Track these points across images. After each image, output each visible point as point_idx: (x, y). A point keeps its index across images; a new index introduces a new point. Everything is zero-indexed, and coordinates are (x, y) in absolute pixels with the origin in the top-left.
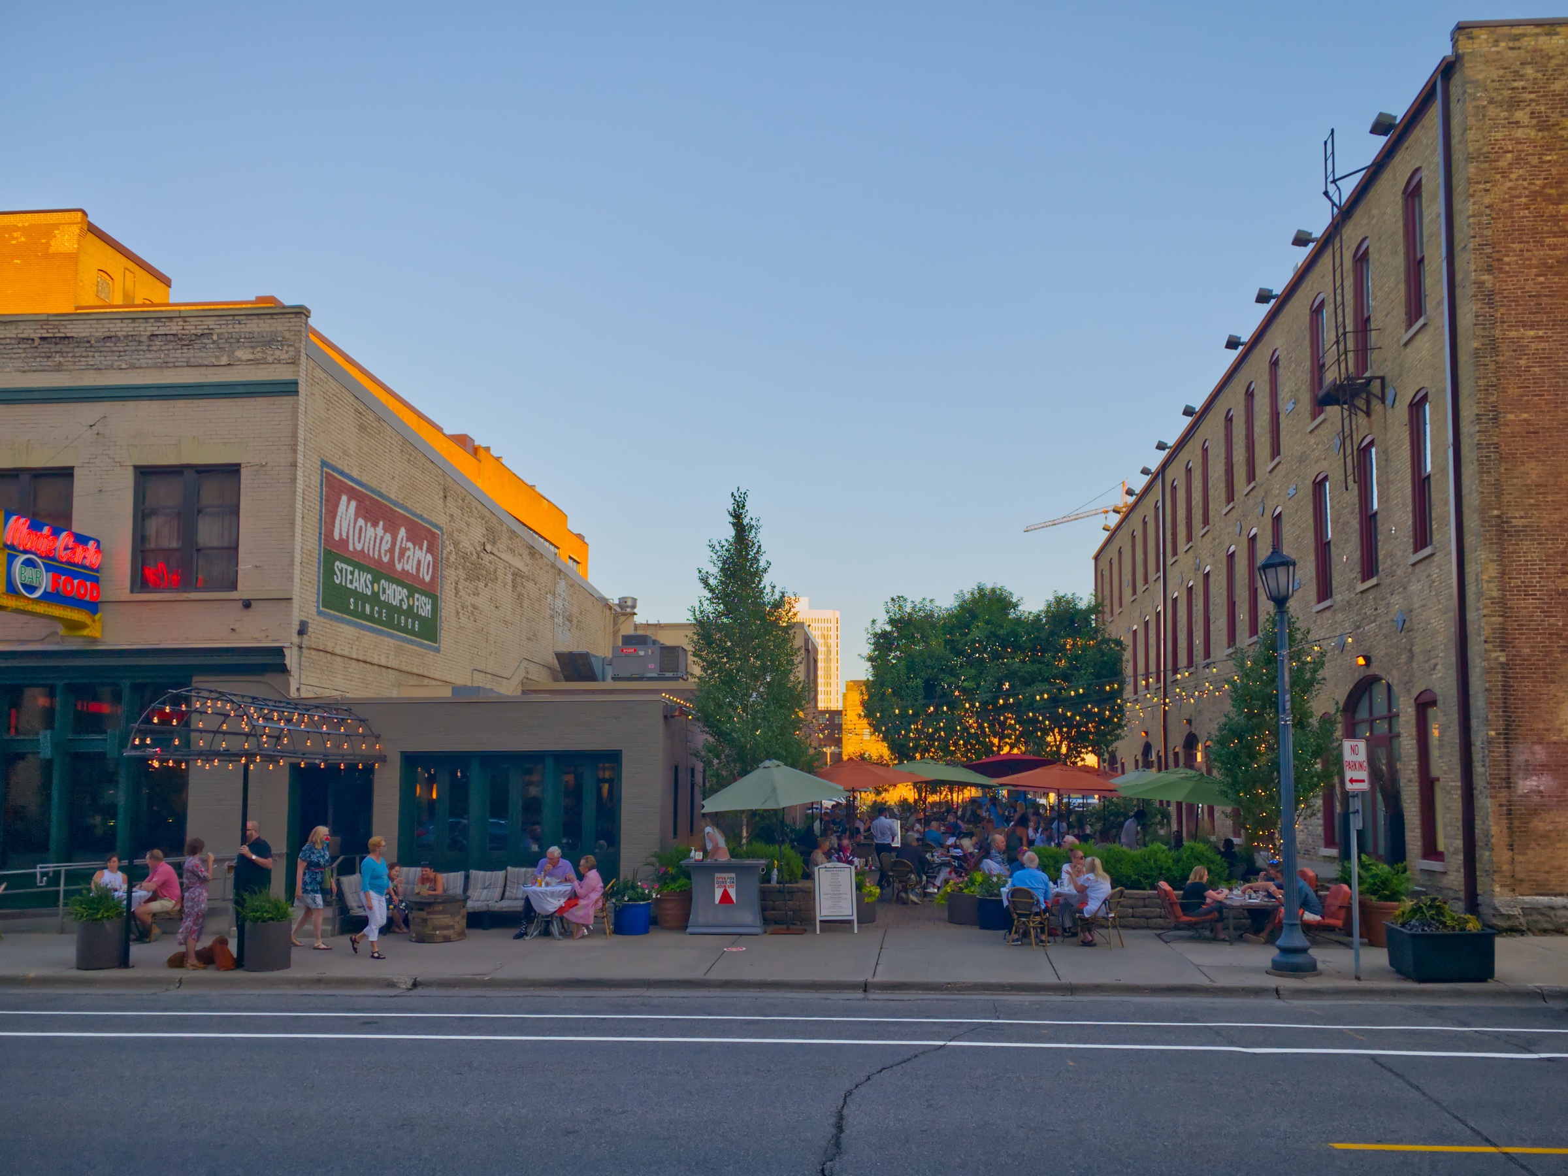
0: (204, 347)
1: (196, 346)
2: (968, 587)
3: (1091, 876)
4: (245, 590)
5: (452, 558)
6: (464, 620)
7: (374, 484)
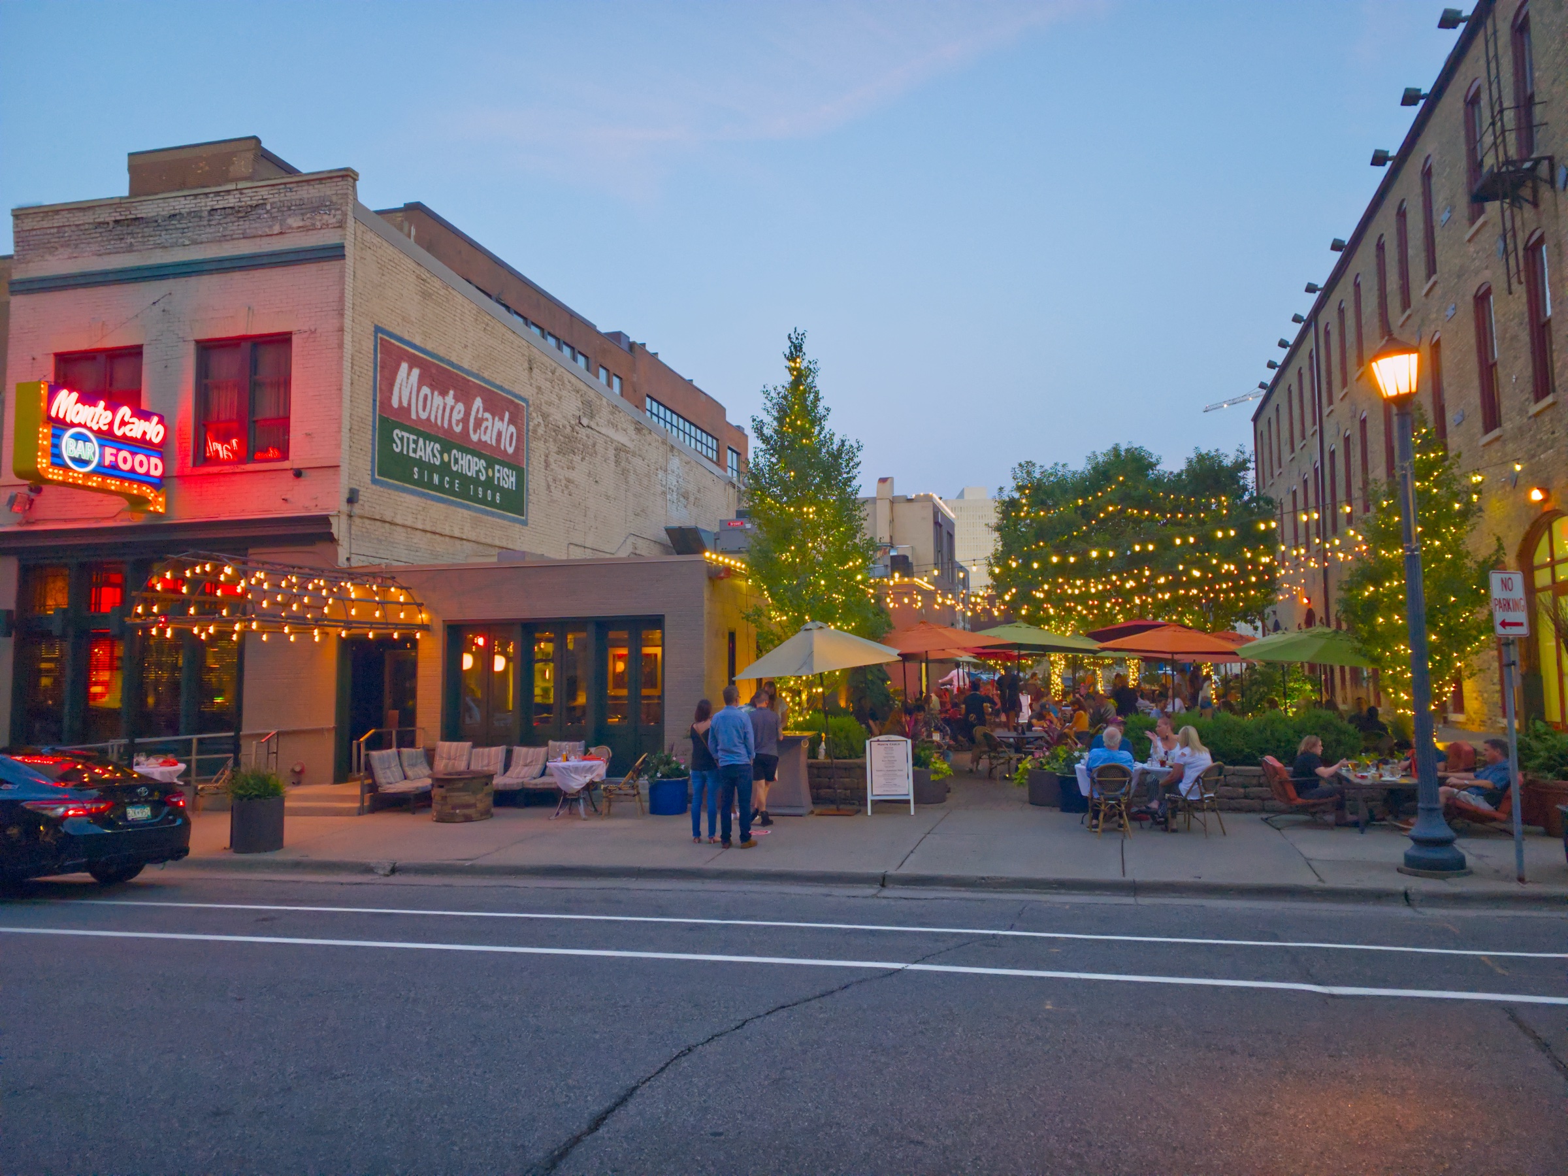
0: (259, 218)
1: (251, 218)
2: (1102, 449)
3: (1187, 750)
4: (297, 459)
5: (541, 431)
6: (557, 494)
7: (441, 352)
